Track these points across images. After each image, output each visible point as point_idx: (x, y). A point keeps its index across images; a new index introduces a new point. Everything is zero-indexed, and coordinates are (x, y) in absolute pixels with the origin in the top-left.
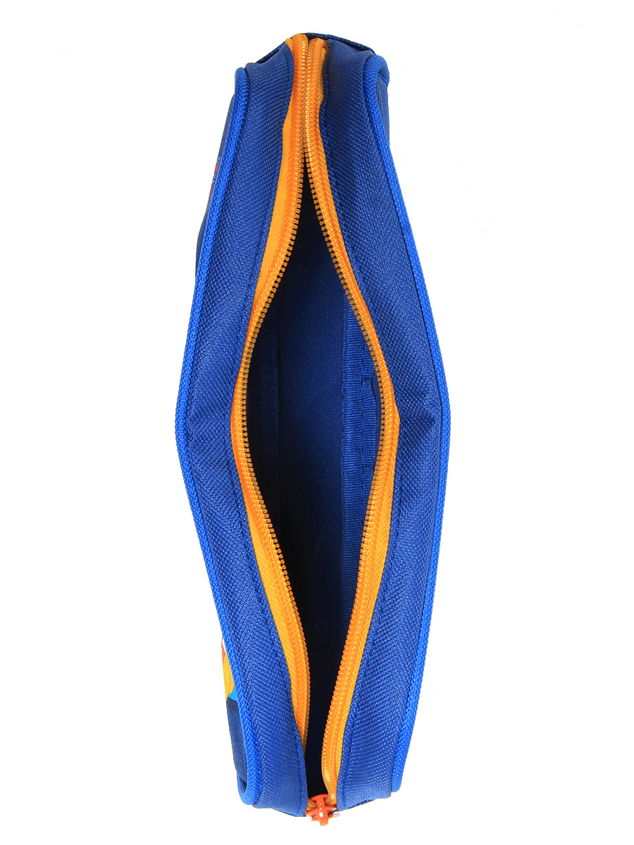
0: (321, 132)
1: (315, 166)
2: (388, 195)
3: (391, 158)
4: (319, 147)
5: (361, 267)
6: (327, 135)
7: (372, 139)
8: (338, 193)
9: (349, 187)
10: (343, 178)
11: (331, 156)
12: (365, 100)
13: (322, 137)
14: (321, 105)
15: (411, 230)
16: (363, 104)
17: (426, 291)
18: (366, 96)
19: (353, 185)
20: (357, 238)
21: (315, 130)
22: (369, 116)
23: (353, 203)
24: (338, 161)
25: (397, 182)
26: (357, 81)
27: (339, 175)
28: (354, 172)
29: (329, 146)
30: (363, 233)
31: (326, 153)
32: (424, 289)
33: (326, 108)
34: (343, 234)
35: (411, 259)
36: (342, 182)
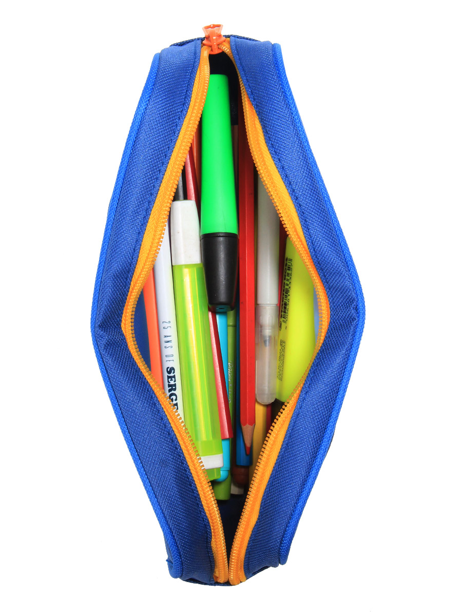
0: (208, 520)
1: (208, 495)
2: (152, 482)
3: (154, 508)
4: (207, 509)
5: (165, 427)
6: (203, 518)
7: (169, 520)
8: (188, 478)
9: (181, 484)
10: (186, 490)
11: (198, 504)
12: (178, 547)
13: (207, 517)
14: (211, 539)
15: (133, 459)
16: (180, 544)
17: (117, 416)
18: (178, 549)
19: (178, 486)
20: (170, 448)
21: (212, 520)
22: (174, 536)
23: (177, 473)
24: (192, 501)
25: (148, 492)
26: (187, 559)
27: (190, 491)
28: (179, 495)
29: (200, 511)
30: (166, 452)
31: (202, 505)
32: (118, 419)
33: (207, 537)
34: (181, 449)
35: (130, 438)
36: (187, 487)
